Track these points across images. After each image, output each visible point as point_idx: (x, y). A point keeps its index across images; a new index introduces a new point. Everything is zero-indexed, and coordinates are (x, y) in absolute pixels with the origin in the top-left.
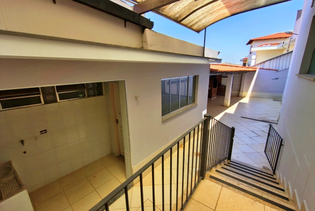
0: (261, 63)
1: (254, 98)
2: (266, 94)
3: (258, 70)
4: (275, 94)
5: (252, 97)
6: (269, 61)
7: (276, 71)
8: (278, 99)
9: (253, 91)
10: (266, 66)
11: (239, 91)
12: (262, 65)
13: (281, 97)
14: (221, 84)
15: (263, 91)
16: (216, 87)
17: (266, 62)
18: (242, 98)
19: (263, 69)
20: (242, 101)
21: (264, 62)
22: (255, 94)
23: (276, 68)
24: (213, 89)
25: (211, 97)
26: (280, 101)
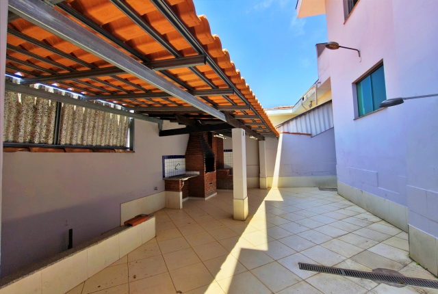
0: (283, 124)
2: (303, 179)
3: (281, 136)
4: (318, 178)
5: (282, 188)
6: (294, 121)
7: (309, 137)
8: (328, 186)
9: (280, 175)
10: (292, 127)
11: (259, 176)
12: (286, 126)
14: (223, 164)
15: (298, 174)
16: (212, 171)
17: (291, 123)
18: (267, 189)
19: (288, 133)
20: (269, 197)
21: (287, 122)
22: (286, 180)
23: (307, 130)
24: (207, 175)
25: (203, 196)
26: (335, 189)
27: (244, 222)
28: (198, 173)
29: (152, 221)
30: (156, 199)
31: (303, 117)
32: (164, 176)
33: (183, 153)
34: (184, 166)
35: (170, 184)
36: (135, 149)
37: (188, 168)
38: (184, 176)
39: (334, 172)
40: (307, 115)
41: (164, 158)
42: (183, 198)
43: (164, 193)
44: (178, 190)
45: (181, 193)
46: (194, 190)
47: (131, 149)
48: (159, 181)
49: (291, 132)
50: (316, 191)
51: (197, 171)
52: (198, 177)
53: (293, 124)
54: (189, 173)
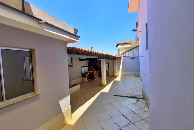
0: (123, 53)
1: (124, 77)
2: (130, 73)
3: (122, 58)
4: (135, 73)
6: (127, 52)
8: (138, 76)
10: (127, 54)
11: (114, 72)
13: (139, 75)
15: (128, 71)
16: (97, 70)
17: (126, 53)
18: (116, 77)
19: (125, 57)
20: (116, 79)
21: (125, 53)
22: (124, 73)
23: (132, 56)
24: (95, 72)
25: (94, 79)
26: (139, 77)
27: (104, 86)
28: (92, 72)
29: (79, 85)
30: (79, 80)
31: (131, 50)
32: (81, 73)
33: (87, 65)
34: (88, 69)
35: (83, 75)
36: (73, 65)
37: (89, 70)
38: (88, 73)
39: (139, 71)
40: (132, 50)
41: (81, 67)
42: (88, 79)
43: (82, 78)
44: (86, 77)
45: (87, 78)
46: (91, 77)
47: (72, 65)
48: (80, 74)
49: (126, 56)
50: (134, 77)
51: (92, 71)
52: (92, 73)
53: (127, 53)
54: (89, 72)
